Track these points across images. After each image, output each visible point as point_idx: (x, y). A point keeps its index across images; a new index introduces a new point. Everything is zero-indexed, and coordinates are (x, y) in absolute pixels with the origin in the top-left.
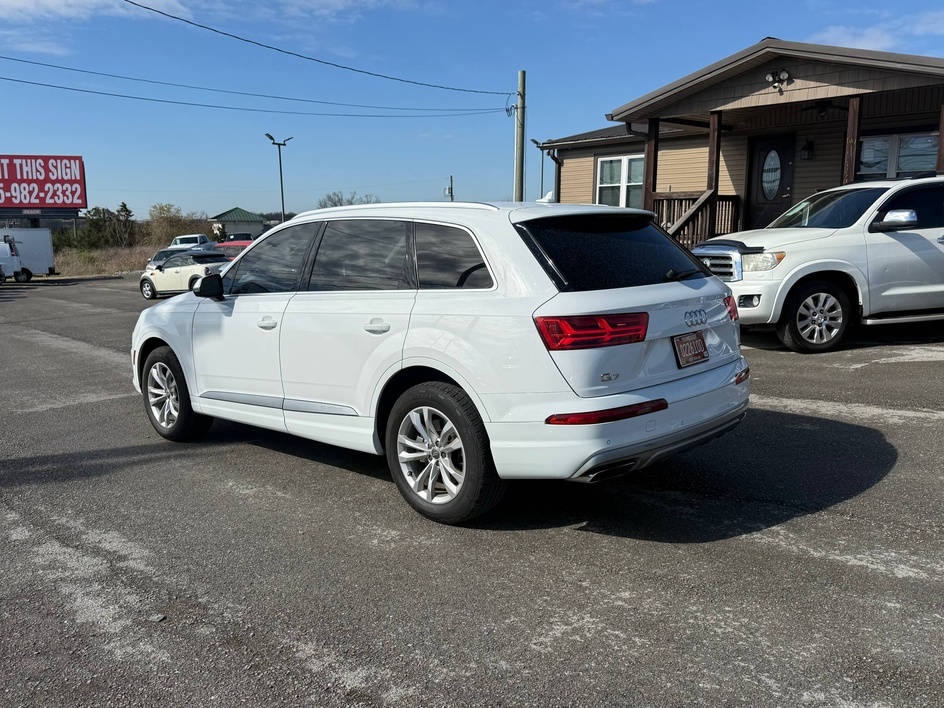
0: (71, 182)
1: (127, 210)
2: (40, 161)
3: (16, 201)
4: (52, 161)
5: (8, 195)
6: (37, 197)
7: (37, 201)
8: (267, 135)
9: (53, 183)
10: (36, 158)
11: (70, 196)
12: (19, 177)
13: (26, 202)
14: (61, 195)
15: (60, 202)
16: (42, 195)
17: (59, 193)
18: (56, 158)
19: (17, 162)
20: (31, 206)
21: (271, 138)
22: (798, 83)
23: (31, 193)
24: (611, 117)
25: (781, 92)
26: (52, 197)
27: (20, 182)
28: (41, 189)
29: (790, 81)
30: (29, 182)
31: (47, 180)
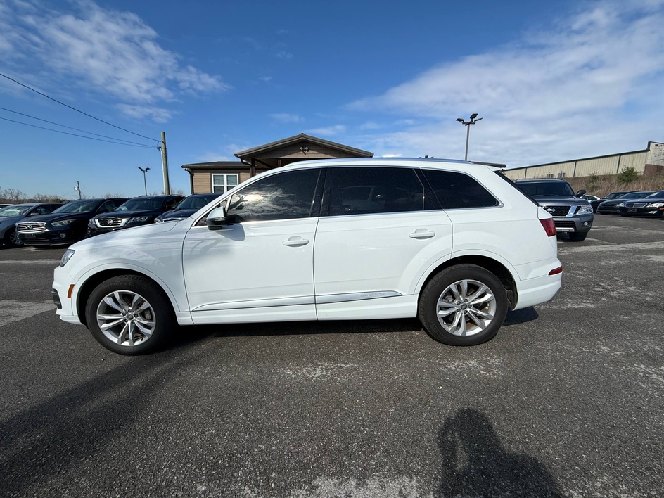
22: (311, 152)
24: (236, 155)
25: (305, 154)
29: (308, 150)
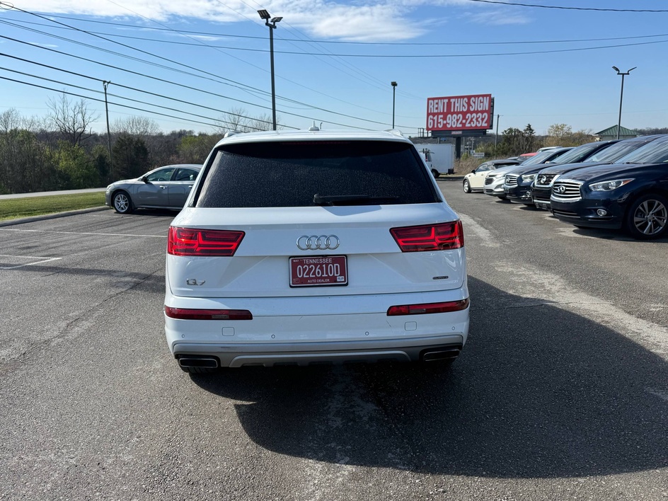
0: (482, 112)
1: (531, 129)
2: (466, 99)
3: (449, 126)
4: (473, 99)
5: (445, 122)
6: (461, 123)
7: (461, 126)
8: (614, 67)
9: (472, 113)
10: (463, 97)
11: (481, 121)
12: (452, 111)
13: (454, 126)
14: (475, 121)
15: (473, 125)
16: (464, 121)
17: (474, 120)
18: (475, 96)
19: (452, 100)
20: (457, 129)
21: (617, 70)
23: (458, 120)
26: (470, 123)
27: (452, 114)
28: (464, 118)
30: (458, 113)
31: (469, 111)
